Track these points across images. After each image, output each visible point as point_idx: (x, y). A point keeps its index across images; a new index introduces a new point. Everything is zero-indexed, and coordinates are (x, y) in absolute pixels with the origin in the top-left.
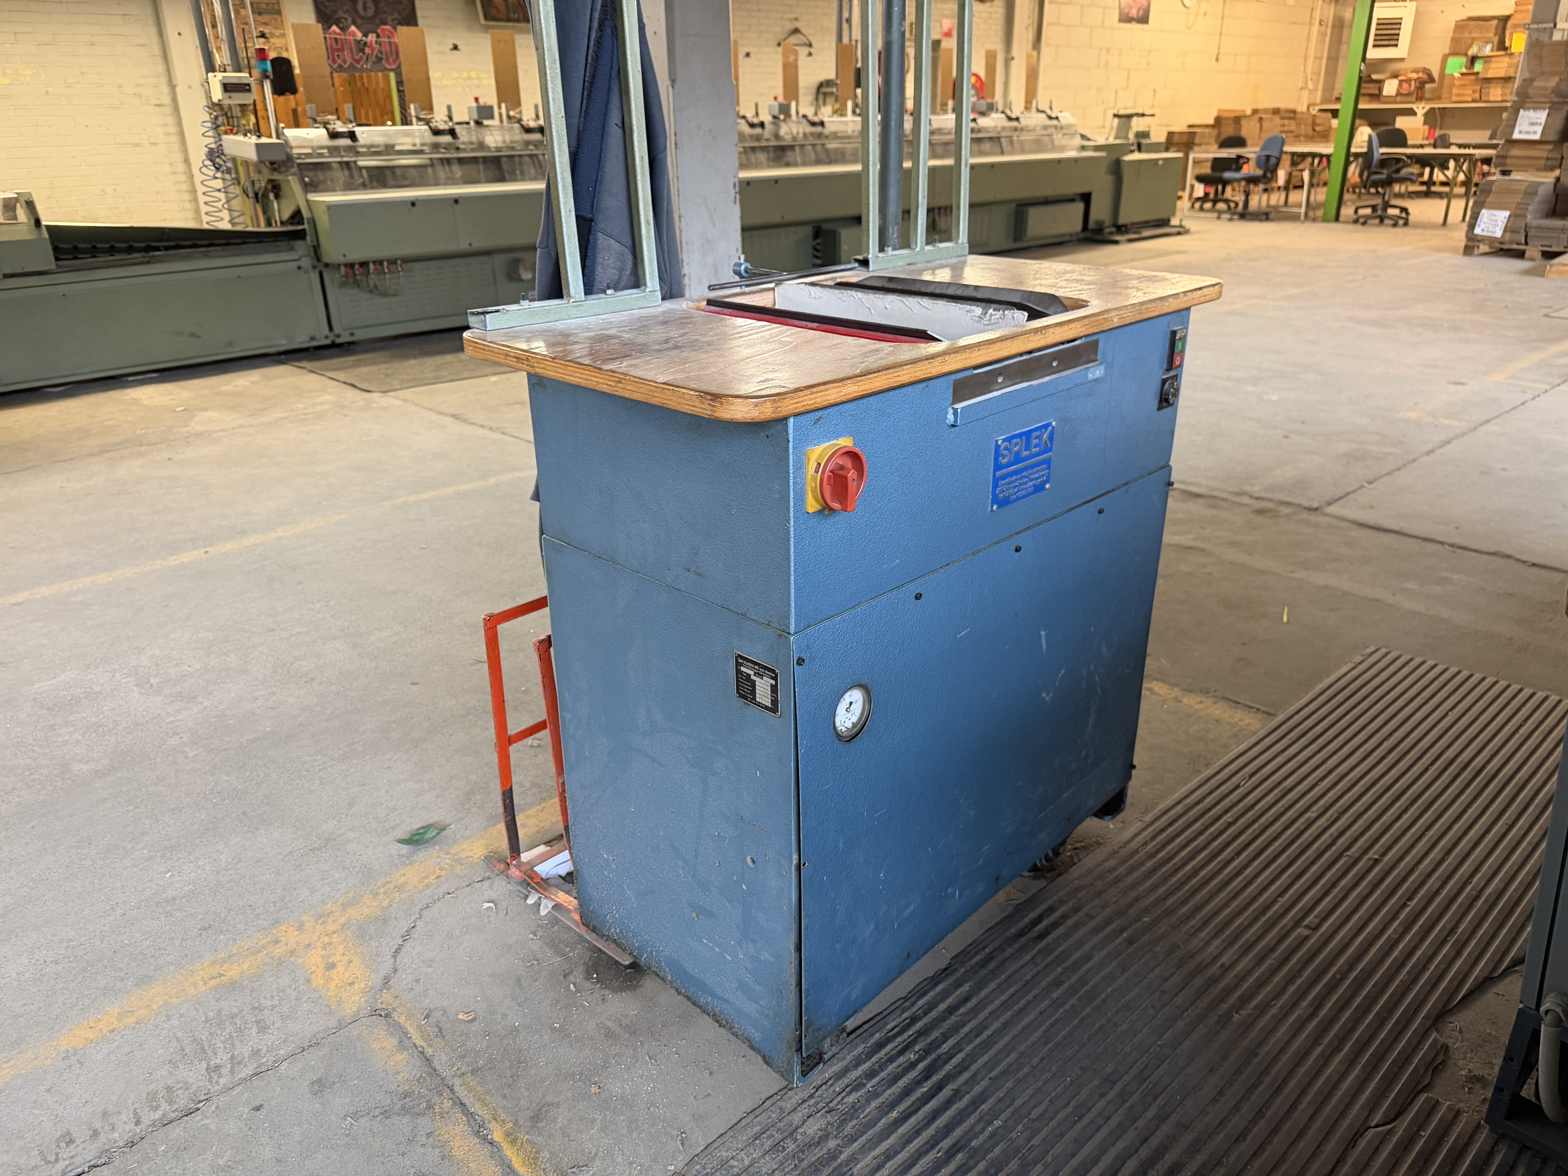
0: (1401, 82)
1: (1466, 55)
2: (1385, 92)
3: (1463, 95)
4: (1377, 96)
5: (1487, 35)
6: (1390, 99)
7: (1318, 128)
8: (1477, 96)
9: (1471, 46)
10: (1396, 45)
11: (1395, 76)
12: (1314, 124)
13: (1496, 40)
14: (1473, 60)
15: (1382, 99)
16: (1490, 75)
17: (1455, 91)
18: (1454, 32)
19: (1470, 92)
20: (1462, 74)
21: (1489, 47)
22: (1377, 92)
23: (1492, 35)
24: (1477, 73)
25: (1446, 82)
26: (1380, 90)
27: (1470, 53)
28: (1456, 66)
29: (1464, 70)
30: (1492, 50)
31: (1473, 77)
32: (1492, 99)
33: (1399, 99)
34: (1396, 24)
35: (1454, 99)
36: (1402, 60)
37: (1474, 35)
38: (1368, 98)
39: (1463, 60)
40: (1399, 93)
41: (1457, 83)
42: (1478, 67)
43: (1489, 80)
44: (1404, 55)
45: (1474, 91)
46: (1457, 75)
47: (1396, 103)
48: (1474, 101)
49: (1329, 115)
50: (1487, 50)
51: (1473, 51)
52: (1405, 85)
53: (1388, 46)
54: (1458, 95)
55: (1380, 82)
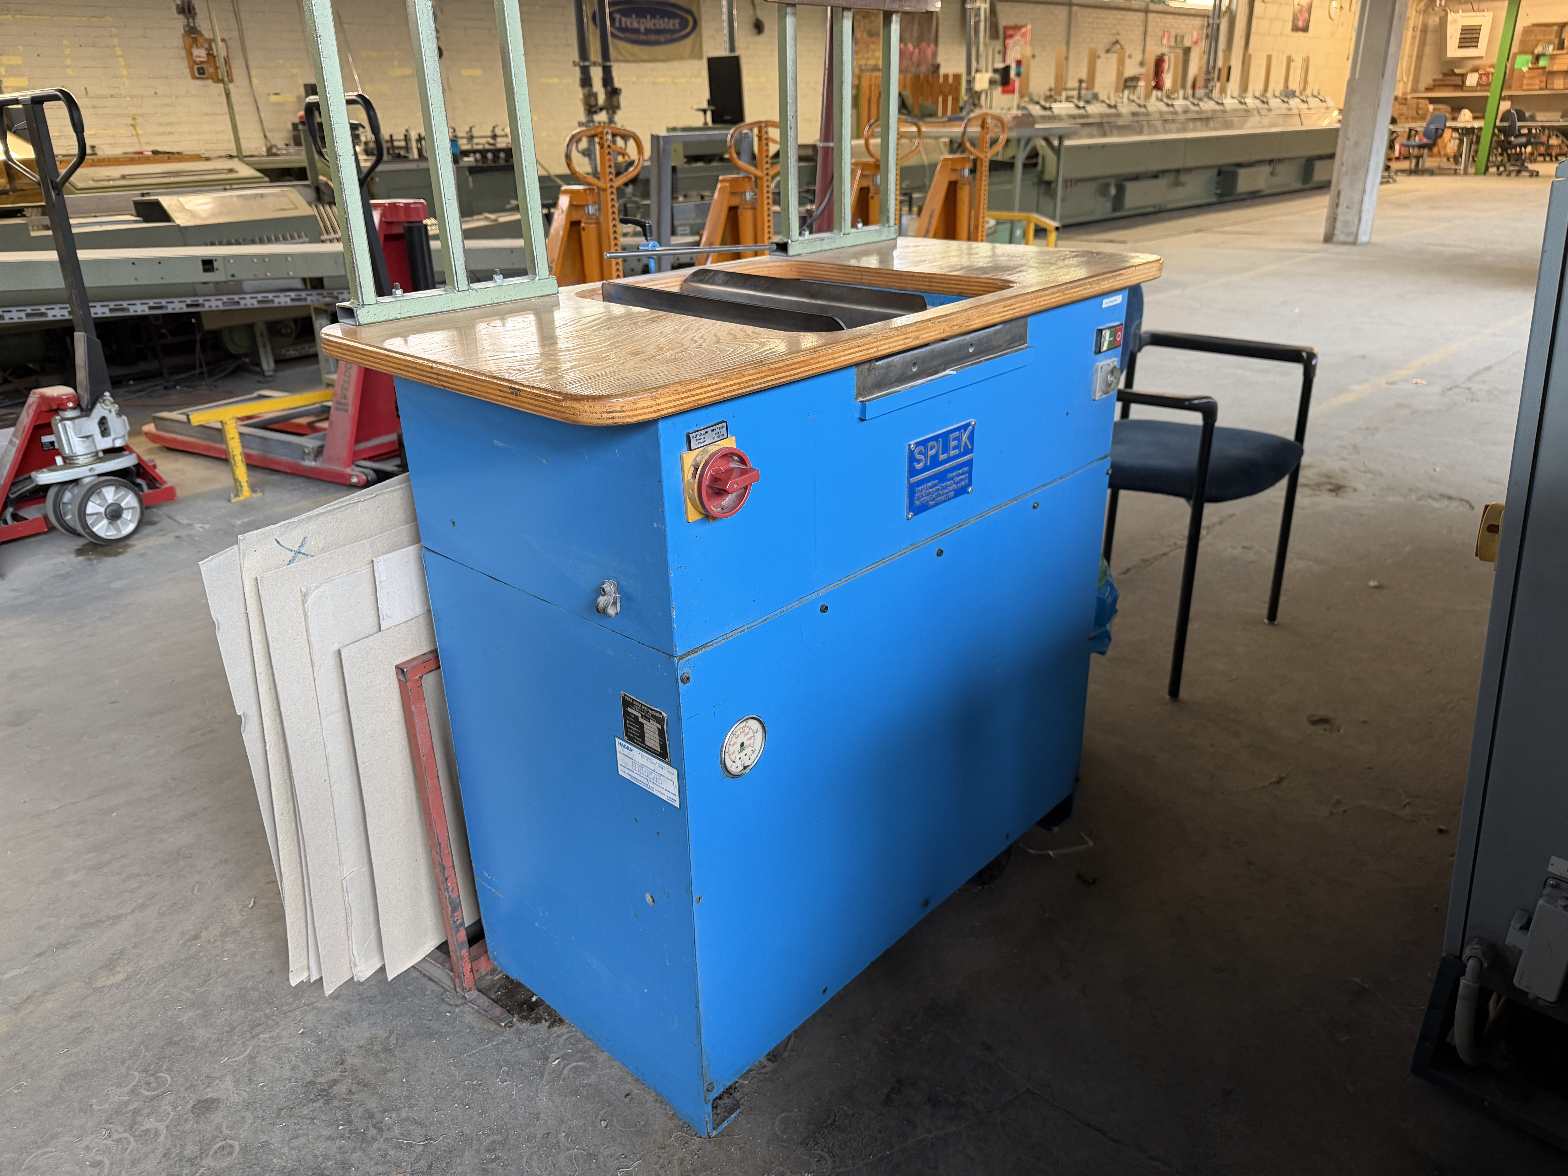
0: (1480, 75)
1: (1532, 53)
2: (1468, 83)
3: (1532, 85)
4: (1461, 86)
5: (1549, 38)
6: (1472, 89)
7: (1420, 112)
8: (1544, 85)
9: (1536, 46)
10: (1476, 46)
11: (1475, 70)
12: (1418, 108)
13: (1557, 41)
14: (1537, 58)
15: (1464, 88)
16: (1555, 68)
17: (1525, 81)
18: (1522, 35)
19: (1538, 82)
20: (1530, 69)
21: (1551, 47)
22: (1461, 83)
23: (1553, 37)
24: (1544, 68)
25: (1516, 74)
26: (1464, 82)
27: (1536, 52)
28: (1523, 63)
29: (1530, 65)
30: (1554, 50)
31: (1540, 71)
32: (1556, 87)
33: (1479, 88)
34: (1477, 30)
35: (1524, 87)
36: (1481, 58)
37: (1538, 37)
38: (1452, 88)
39: (1529, 57)
40: (1479, 84)
41: (1527, 75)
42: (1542, 63)
43: (1553, 73)
44: (1483, 54)
45: (1541, 82)
46: (1525, 69)
47: (1476, 91)
48: (1541, 89)
49: (1427, 101)
50: (1550, 49)
51: (1539, 50)
52: (1484, 78)
53: (1469, 47)
54: (1528, 85)
55: (1463, 76)
